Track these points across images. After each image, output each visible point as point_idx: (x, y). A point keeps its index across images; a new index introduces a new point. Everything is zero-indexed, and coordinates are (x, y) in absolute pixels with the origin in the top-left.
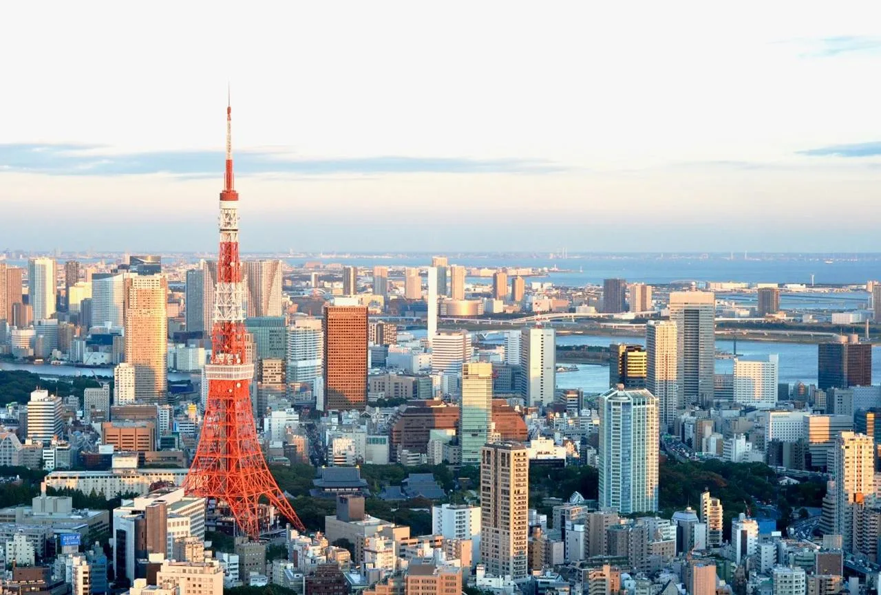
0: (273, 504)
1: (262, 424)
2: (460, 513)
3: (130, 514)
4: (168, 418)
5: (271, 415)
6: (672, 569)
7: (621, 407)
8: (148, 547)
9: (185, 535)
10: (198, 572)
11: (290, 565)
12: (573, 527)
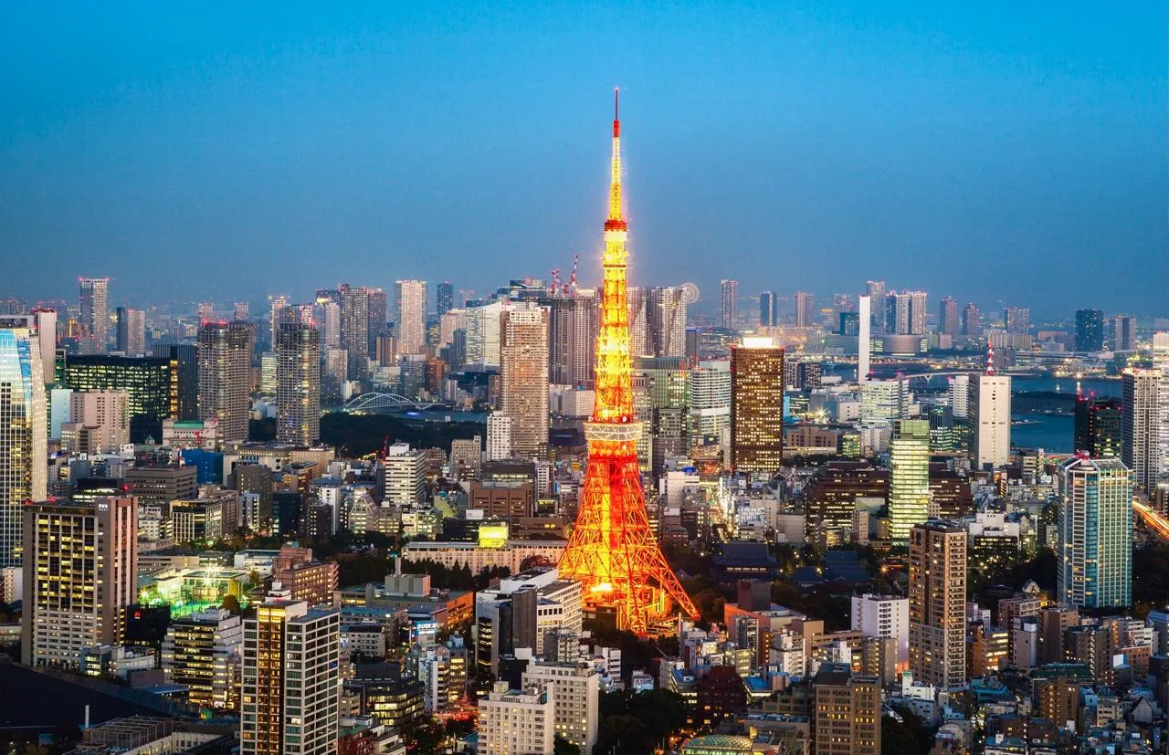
0: (663, 587)
1: (657, 486)
2: (884, 605)
3: (496, 599)
4: (548, 477)
5: (667, 475)
6: (1145, 682)
7: (1085, 479)
8: (514, 640)
9: (557, 626)
10: (570, 674)
11: (680, 665)
12: (1022, 628)
